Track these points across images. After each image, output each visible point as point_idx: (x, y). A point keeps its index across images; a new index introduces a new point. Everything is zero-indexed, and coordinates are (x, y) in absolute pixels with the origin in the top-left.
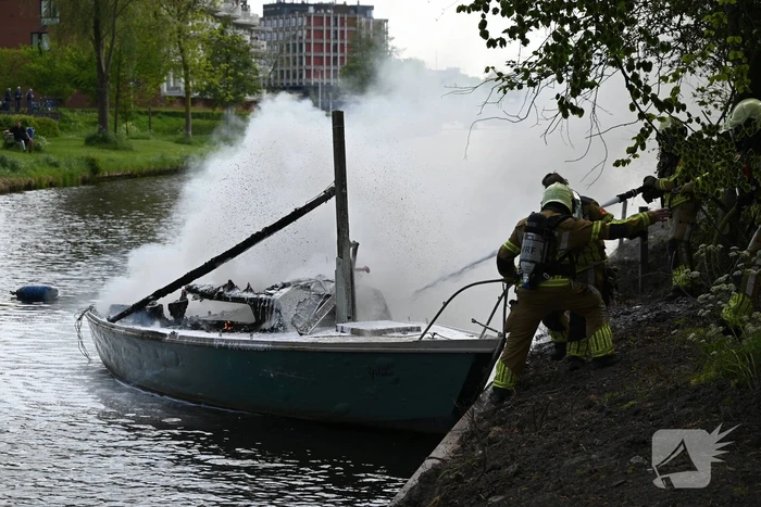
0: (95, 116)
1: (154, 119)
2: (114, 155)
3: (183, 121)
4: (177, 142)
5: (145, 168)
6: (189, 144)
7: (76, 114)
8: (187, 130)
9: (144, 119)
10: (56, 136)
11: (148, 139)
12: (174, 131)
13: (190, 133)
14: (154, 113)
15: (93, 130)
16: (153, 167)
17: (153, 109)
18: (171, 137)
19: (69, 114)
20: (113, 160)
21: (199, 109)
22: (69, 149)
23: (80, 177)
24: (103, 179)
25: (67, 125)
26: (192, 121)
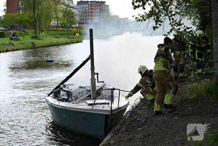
0: (34, 31)
1: (49, 32)
2: (39, 41)
3: (57, 32)
4: (55, 37)
5: (47, 44)
6: (58, 38)
7: (29, 31)
8: (58, 34)
9: (47, 32)
10: (24, 36)
11: (48, 37)
12: (54, 35)
13: (58, 35)
14: (49, 30)
15: (33, 35)
16: (49, 44)
17: (49, 29)
18: (53, 36)
19: (27, 31)
20: (38, 43)
21: (61, 29)
22: (27, 40)
23: (30, 47)
24: (36, 48)
25: (26, 34)
26: (59, 32)
